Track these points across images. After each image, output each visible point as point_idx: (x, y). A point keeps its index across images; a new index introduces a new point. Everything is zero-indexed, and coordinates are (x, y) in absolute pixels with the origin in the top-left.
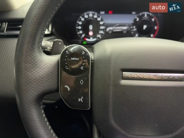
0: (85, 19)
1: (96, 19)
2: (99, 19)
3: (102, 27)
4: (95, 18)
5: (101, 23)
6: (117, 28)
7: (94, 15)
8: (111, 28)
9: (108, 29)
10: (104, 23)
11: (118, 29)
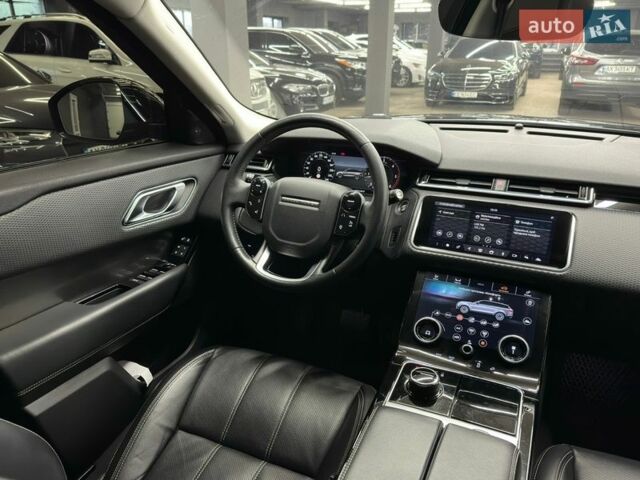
0: (315, 159)
2: (329, 161)
3: (332, 170)
4: (325, 159)
5: (331, 165)
6: (349, 172)
7: (324, 155)
8: (342, 172)
9: (338, 173)
10: (334, 166)
11: (350, 174)
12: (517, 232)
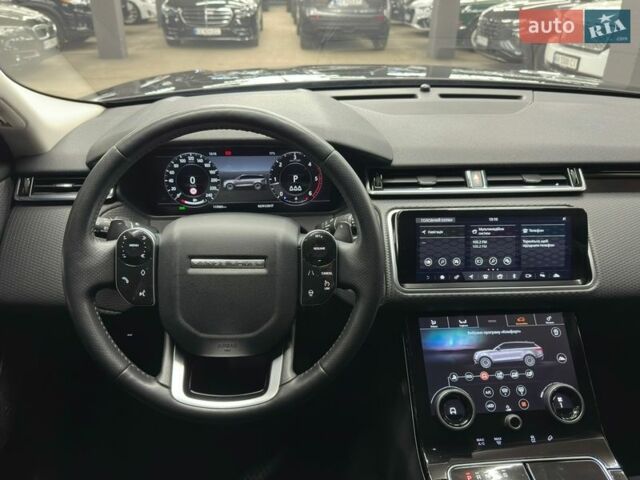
0: (181, 165)
1: (202, 165)
2: (207, 165)
3: (214, 180)
4: (200, 163)
5: (212, 172)
6: (243, 180)
7: (196, 157)
8: (232, 181)
9: (225, 183)
10: (217, 173)
11: (245, 183)
12: (527, 244)
